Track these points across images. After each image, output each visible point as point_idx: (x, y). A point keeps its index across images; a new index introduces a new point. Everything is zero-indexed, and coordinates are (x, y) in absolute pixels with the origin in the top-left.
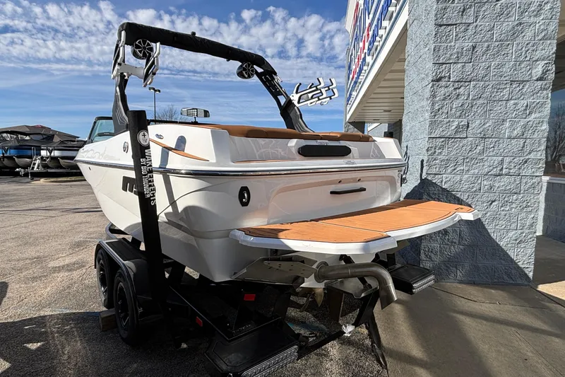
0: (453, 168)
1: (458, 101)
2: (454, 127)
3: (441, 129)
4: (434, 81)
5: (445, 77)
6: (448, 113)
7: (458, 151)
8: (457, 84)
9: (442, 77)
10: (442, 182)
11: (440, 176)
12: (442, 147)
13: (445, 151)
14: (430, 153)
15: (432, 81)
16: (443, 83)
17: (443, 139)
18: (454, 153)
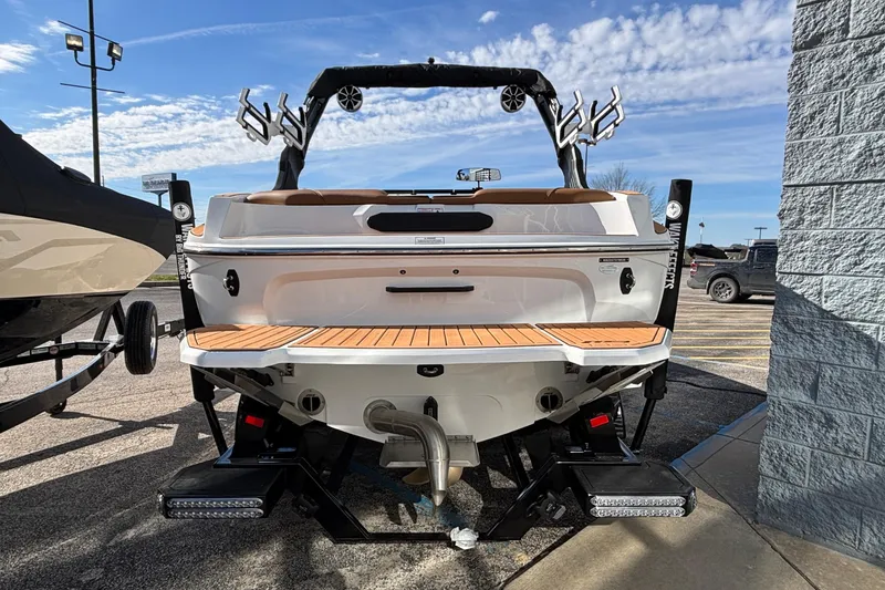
0: (851, 260)
1: (870, 87)
2: (855, 154)
3: (818, 164)
4: (801, 48)
5: (830, 32)
6: (837, 120)
7: (869, 217)
8: (868, 41)
9: (822, 35)
10: (820, 293)
11: (813, 280)
12: (820, 208)
13: (831, 217)
14: (787, 222)
15: (795, 49)
16: (825, 48)
17: (822, 188)
18: (858, 220)
